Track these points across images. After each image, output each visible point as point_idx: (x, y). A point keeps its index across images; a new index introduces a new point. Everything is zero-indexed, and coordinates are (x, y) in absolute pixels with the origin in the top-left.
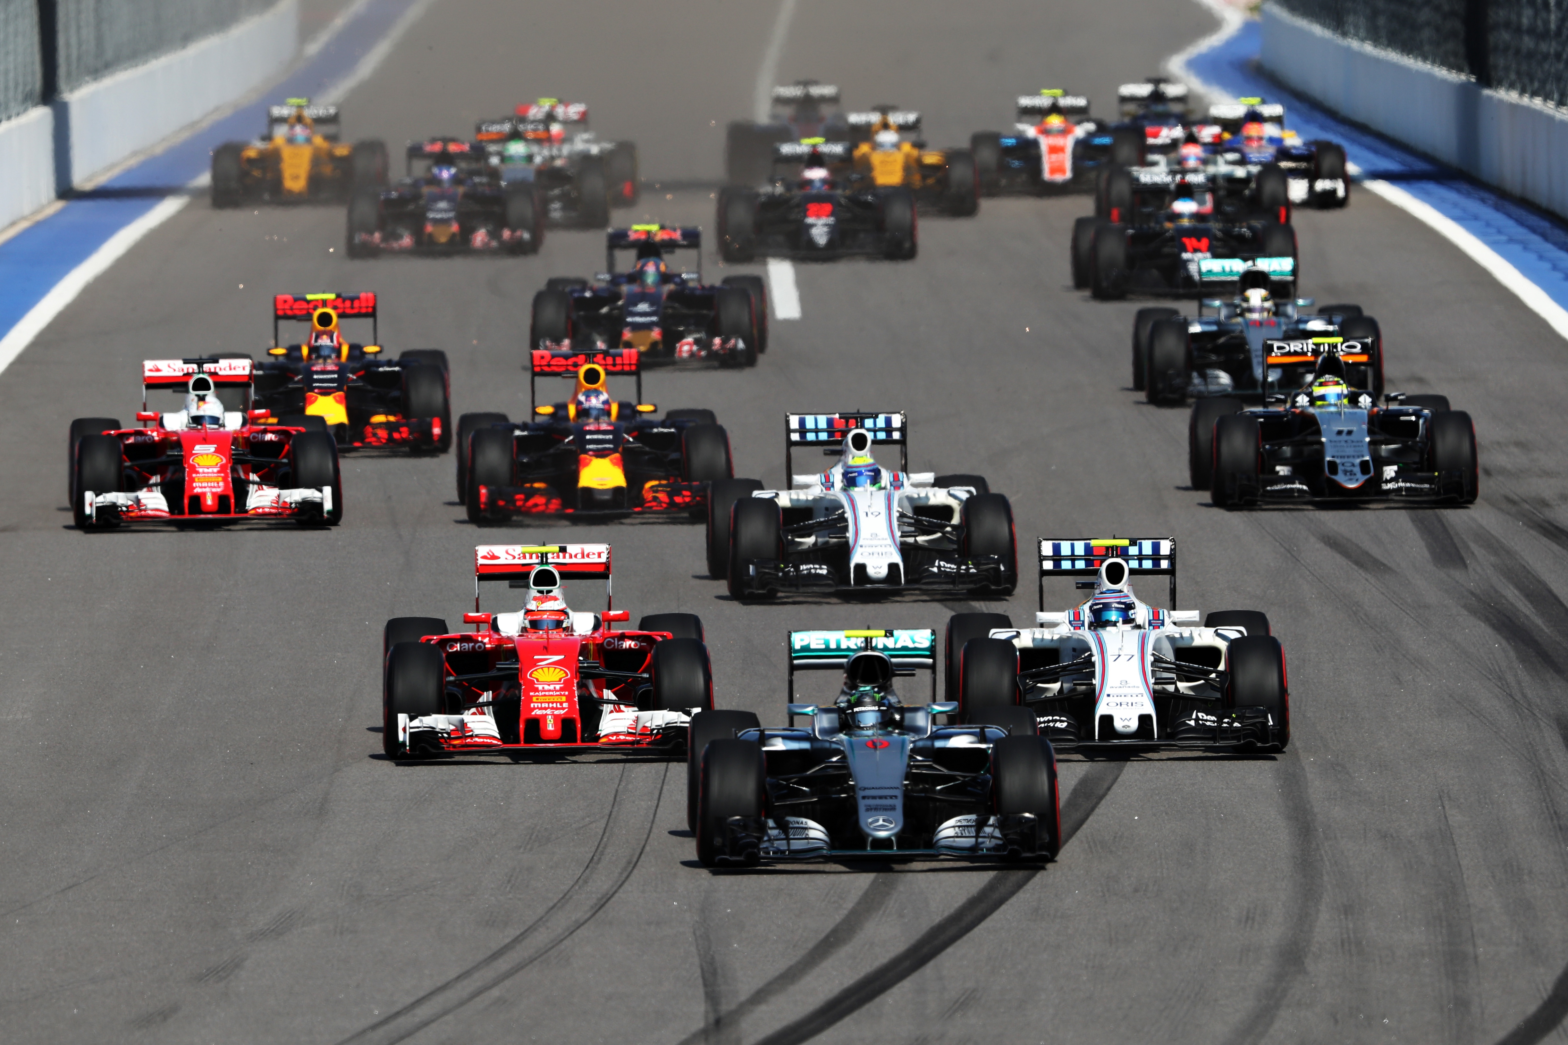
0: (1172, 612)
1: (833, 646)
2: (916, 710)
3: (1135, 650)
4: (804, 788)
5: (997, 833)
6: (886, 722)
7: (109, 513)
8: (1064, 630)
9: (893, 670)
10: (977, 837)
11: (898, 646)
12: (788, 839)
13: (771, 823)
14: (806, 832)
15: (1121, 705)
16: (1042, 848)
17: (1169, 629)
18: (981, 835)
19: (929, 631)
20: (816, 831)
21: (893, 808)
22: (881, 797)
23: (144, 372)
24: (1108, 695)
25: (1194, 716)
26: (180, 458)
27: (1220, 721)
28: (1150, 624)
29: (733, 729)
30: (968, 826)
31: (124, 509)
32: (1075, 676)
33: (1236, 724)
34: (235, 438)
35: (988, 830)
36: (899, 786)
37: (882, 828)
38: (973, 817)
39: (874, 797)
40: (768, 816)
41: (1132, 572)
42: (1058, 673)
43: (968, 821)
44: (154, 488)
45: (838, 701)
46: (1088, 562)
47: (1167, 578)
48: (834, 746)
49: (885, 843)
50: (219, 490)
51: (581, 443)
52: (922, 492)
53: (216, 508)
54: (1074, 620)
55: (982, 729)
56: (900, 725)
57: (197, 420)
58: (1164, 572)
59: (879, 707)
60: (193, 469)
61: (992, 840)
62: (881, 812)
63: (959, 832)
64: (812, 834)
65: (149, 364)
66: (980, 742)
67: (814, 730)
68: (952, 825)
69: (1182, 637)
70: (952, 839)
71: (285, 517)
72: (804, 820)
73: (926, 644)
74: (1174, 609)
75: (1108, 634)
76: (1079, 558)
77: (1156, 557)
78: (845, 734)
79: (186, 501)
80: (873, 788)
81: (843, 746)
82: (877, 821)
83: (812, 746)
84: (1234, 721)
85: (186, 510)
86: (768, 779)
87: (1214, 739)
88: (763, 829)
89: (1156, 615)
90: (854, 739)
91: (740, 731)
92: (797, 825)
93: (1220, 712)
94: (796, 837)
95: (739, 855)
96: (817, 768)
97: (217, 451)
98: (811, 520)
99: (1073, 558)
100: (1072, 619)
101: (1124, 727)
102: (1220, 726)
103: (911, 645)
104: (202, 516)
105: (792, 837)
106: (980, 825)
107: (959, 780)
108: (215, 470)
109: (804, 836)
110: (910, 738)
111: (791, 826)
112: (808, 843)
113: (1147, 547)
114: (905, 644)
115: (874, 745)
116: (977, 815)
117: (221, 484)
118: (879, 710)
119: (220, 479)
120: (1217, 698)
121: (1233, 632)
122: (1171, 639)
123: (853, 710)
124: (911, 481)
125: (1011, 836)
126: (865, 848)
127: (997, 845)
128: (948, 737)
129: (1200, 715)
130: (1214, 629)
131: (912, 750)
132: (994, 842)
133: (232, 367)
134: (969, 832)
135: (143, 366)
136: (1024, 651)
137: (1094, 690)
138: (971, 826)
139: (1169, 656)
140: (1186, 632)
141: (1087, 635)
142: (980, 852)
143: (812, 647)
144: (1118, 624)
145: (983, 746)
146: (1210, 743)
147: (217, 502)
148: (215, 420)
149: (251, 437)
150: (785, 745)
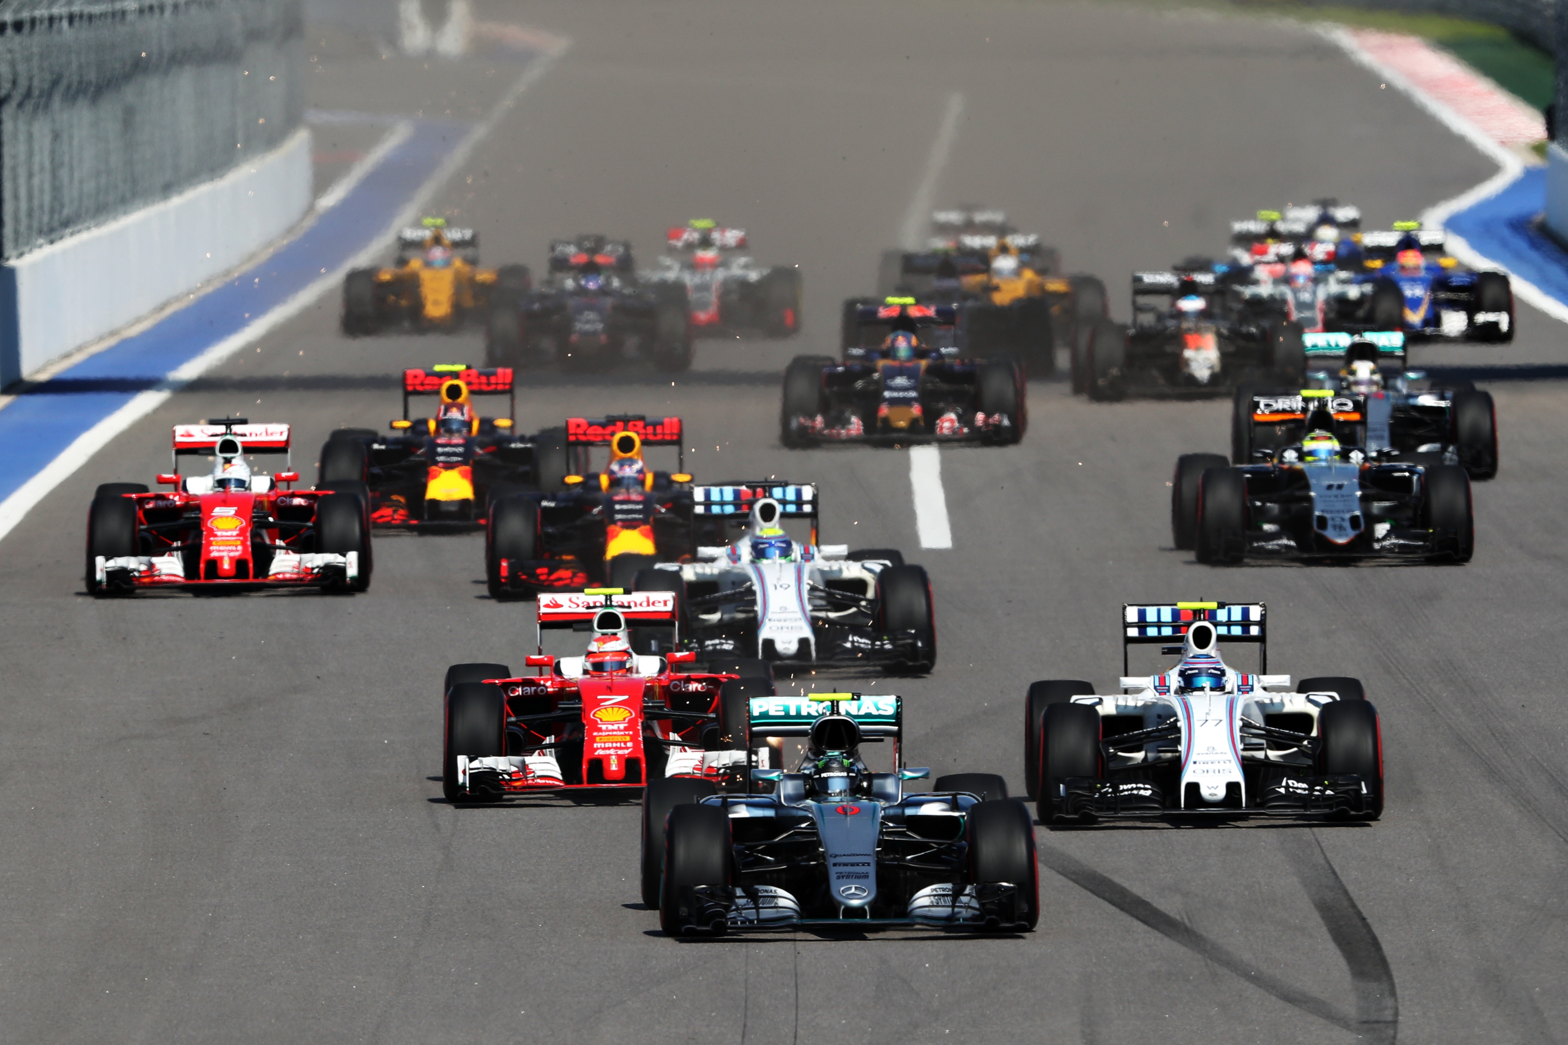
0: (1262, 677)
1: (793, 713)
2: (885, 776)
3: (1223, 715)
4: (768, 858)
5: (975, 903)
6: (855, 789)
7: (119, 577)
8: (1149, 696)
9: (860, 736)
10: (953, 906)
11: (862, 713)
12: (757, 908)
13: (739, 892)
14: (776, 901)
15: (1207, 771)
16: (1021, 918)
17: (1259, 695)
18: (957, 904)
19: (893, 698)
20: (785, 900)
21: (866, 876)
22: (853, 865)
23: (174, 437)
24: (1195, 763)
25: (1284, 784)
26: (198, 521)
27: (1311, 789)
28: (1239, 690)
29: (695, 797)
30: (943, 895)
31: (136, 574)
32: (1159, 743)
33: (1329, 792)
34: (258, 502)
35: (964, 899)
36: (872, 854)
37: (853, 896)
38: (949, 886)
39: (846, 865)
40: (736, 885)
41: (1220, 638)
42: (1142, 739)
43: (944, 890)
44: (175, 553)
45: (802, 768)
46: (1176, 629)
47: (1257, 645)
48: (802, 813)
49: (858, 912)
50: (237, 554)
51: (609, 512)
52: (835, 566)
53: (233, 573)
54: (1160, 686)
55: (954, 796)
56: (868, 793)
57: (222, 483)
58: (1254, 639)
59: (848, 774)
60: (211, 532)
61: (969, 910)
62: (854, 880)
63: (934, 901)
64: (782, 902)
65: (180, 430)
66: (952, 810)
67: (779, 797)
68: (928, 894)
69: (1272, 703)
70: (927, 909)
71: (306, 582)
72: (773, 888)
73: (891, 711)
74: (1265, 673)
75: (1194, 698)
76: (1166, 624)
77: (1246, 623)
78: (812, 800)
79: (202, 566)
80: (844, 855)
81: (812, 813)
82: (851, 888)
83: (776, 813)
84: (1326, 788)
85: (202, 575)
86: (735, 845)
87: (1305, 807)
88: (732, 897)
89: (1245, 680)
90: (823, 804)
91: (701, 799)
92: (766, 894)
93: (1311, 778)
94: (765, 906)
95: (707, 925)
96: (785, 835)
97: (237, 514)
98: (717, 592)
99: (1159, 625)
100: (1157, 684)
101: (1210, 795)
102: (1311, 795)
103: (875, 712)
104: (218, 581)
105: (761, 905)
106: (957, 894)
107: (933, 848)
108: (235, 533)
109: (773, 905)
110: (882, 803)
111: (760, 894)
112: (778, 912)
113: (1237, 613)
114: (868, 711)
115: (844, 811)
116: (953, 884)
117: (240, 548)
118: (848, 776)
119: (239, 543)
120: (1308, 765)
121: (1323, 698)
122: (1261, 705)
123: (820, 776)
124: (823, 553)
125: (988, 906)
126: (837, 917)
127: (973, 915)
128: (920, 804)
129: (1290, 782)
130: (1305, 695)
131: (883, 818)
132: (970, 912)
133: (269, 432)
134: (945, 901)
135: (174, 432)
136: (1107, 718)
137: (1180, 757)
138: (947, 895)
139: (1258, 720)
140: (1277, 698)
141: (1173, 700)
142: (957, 923)
143: (772, 713)
144: (1205, 689)
145: (956, 814)
146: (1301, 811)
147: (234, 565)
148: (241, 483)
149: (279, 500)
150: (748, 811)
